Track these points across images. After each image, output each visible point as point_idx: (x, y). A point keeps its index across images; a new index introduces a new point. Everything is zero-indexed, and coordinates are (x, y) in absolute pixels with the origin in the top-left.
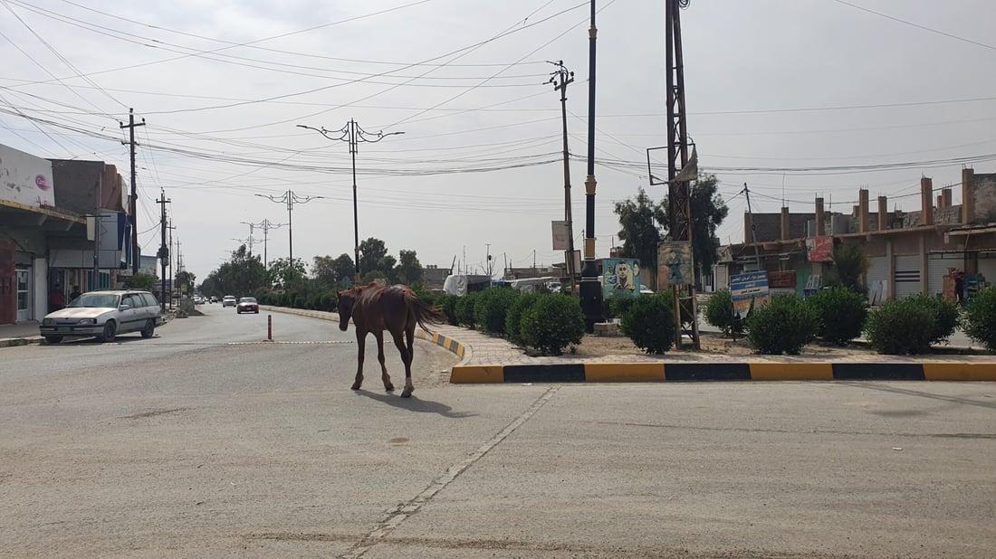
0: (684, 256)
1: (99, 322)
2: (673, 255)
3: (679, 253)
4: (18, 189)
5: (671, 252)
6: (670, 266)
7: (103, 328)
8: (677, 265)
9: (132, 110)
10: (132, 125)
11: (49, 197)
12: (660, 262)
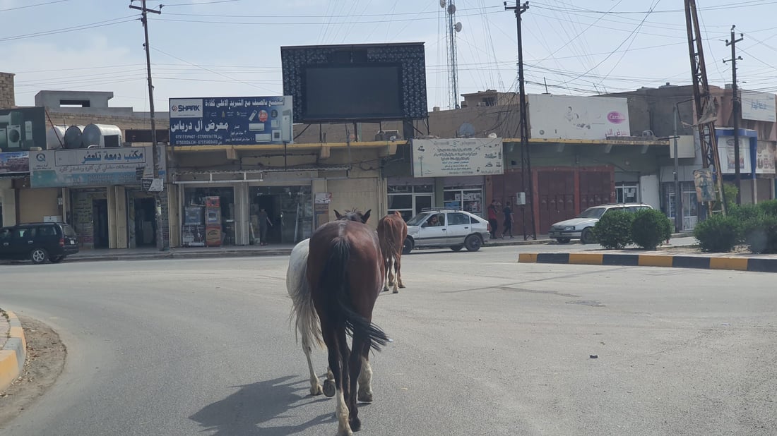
0: (708, 179)
1: (576, 229)
2: (702, 179)
3: (705, 177)
4: (589, 127)
5: (701, 176)
6: (702, 187)
7: (580, 233)
8: (706, 186)
9: (734, 26)
10: (733, 42)
11: (624, 129)
12: (696, 185)
